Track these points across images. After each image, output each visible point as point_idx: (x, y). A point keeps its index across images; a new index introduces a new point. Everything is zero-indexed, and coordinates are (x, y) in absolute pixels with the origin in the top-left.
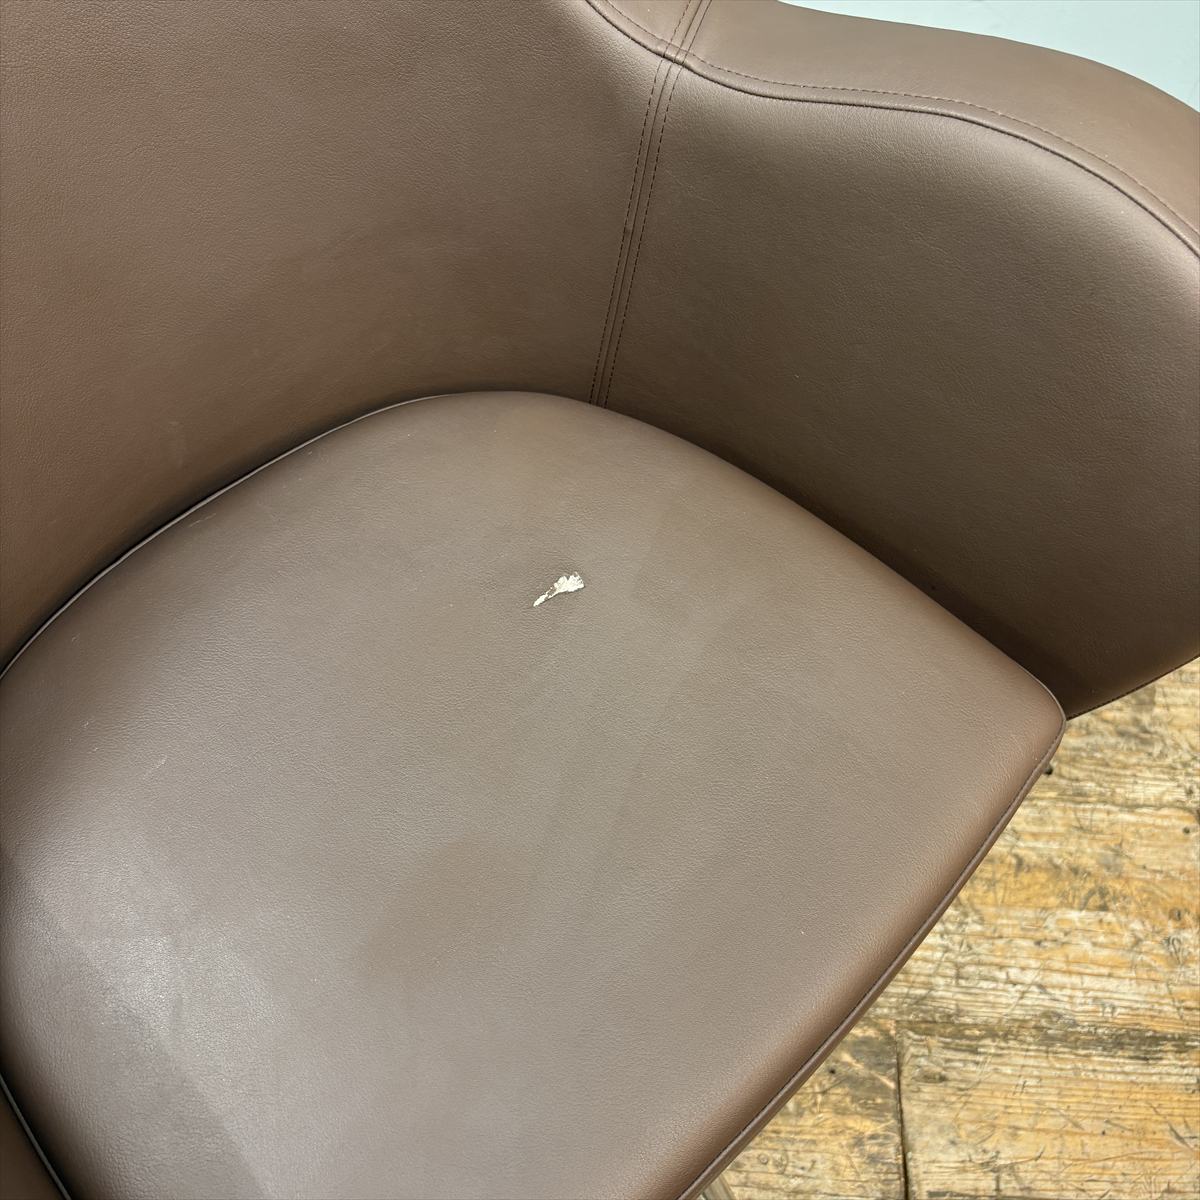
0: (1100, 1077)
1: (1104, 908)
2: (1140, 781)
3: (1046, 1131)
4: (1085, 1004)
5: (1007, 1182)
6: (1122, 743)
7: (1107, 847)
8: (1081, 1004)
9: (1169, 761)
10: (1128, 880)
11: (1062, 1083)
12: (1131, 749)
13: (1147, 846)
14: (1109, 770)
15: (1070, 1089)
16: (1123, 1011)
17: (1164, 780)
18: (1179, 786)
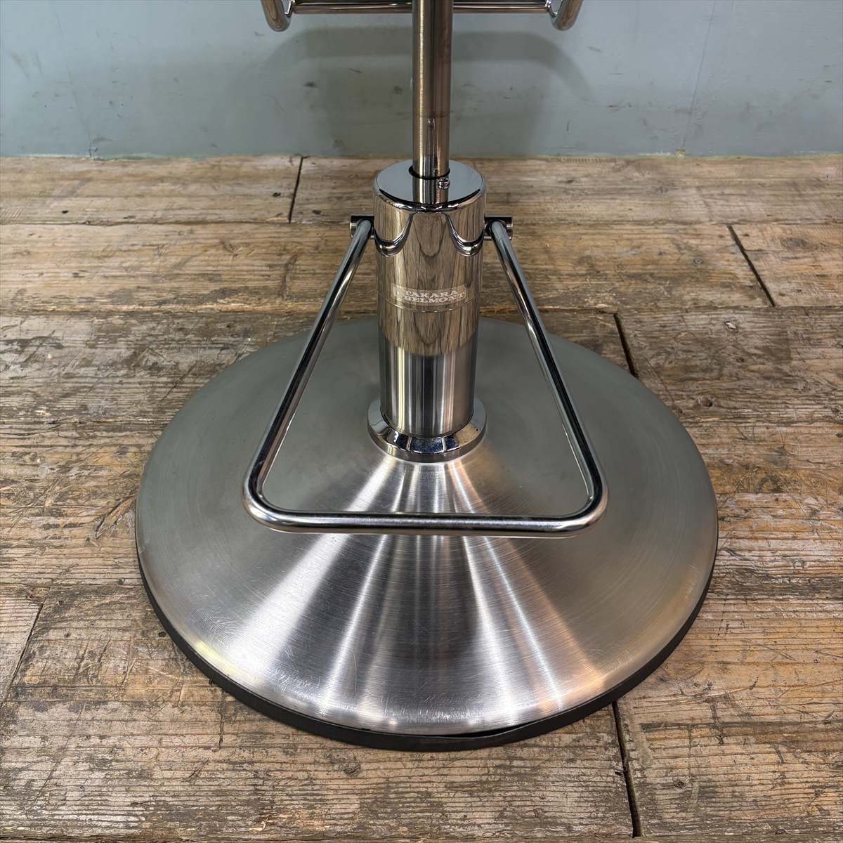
0: (802, 615)
1: (778, 490)
2: (791, 406)
3: (756, 664)
4: (774, 561)
5: (724, 710)
6: (769, 384)
7: (770, 450)
8: (772, 561)
9: (813, 392)
10: (795, 471)
11: (765, 624)
12: (778, 387)
13: (808, 447)
14: (762, 401)
15: (774, 628)
16: (813, 563)
17: (812, 404)
18: (825, 408)
